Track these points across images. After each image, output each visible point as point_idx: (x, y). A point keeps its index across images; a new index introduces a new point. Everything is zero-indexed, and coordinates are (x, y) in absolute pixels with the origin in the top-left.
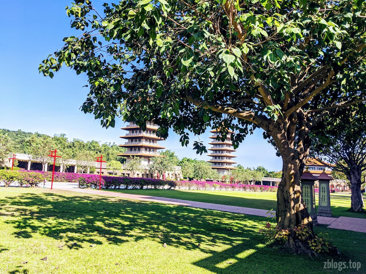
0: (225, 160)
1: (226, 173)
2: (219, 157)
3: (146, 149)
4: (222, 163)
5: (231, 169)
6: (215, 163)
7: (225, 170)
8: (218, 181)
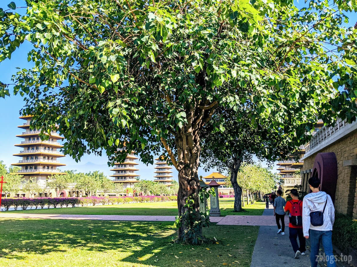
0: (128, 174)
1: (128, 186)
2: (122, 171)
3: (44, 167)
4: (125, 177)
5: (133, 183)
6: (118, 177)
7: (128, 184)
8: (121, 195)
